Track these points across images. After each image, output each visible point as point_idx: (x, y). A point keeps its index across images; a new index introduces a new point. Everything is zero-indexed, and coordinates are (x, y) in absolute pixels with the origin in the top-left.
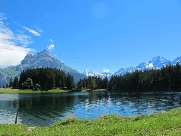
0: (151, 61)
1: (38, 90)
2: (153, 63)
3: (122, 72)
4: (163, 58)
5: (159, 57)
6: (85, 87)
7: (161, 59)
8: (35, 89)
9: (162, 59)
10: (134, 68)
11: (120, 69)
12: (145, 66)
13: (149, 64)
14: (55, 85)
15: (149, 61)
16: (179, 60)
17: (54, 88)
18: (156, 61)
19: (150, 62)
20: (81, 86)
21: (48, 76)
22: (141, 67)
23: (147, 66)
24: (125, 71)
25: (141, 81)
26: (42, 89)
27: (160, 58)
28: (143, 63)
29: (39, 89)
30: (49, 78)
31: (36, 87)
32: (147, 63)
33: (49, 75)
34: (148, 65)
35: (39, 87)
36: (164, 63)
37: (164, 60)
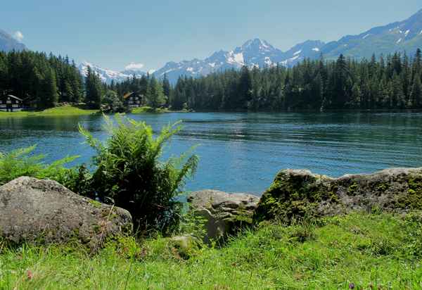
0: (240, 48)
1: (14, 110)
2: (243, 54)
3: (171, 70)
4: (267, 44)
5: (258, 39)
6: (138, 102)
7: (261, 45)
8: (7, 108)
9: (264, 45)
10: (201, 61)
11: (168, 63)
12: (225, 60)
13: (235, 55)
14: (57, 98)
15: (234, 49)
16: (300, 51)
17: (57, 104)
18: (251, 49)
19: (237, 51)
20: (128, 99)
21: (38, 75)
22: (217, 60)
23: (230, 60)
24: (180, 68)
25: (256, 91)
26: (26, 106)
27: (259, 43)
28: (222, 52)
29: (17, 106)
30: (42, 78)
31: (9, 102)
32: (231, 53)
33: (40, 71)
34: (233, 57)
35: (17, 102)
36: (267, 54)
37: (268, 49)
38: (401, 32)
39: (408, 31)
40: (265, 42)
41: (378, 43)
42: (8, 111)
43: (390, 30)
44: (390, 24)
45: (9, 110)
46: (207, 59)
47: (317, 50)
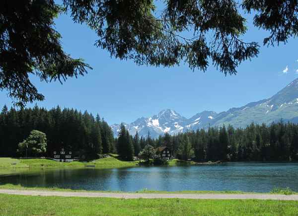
0: (156, 116)
1: (67, 160)
2: (159, 120)
5: (169, 110)
7: (172, 114)
8: (60, 159)
9: (174, 114)
12: (145, 124)
13: (153, 121)
15: (152, 116)
16: (199, 119)
17: (101, 155)
18: (164, 116)
19: (154, 118)
22: (139, 124)
23: (149, 124)
27: (171, 112)
28: (143, 118)
29: (69, 156)
31: (63, 153)
32: (150, 119)
34: (151, 122)
35: (70, 153)
36: (176, 120)
37: (176, 116)
38: (268, 106)
39: (272, 106)
40: (175, 112)
41: (254, 113)
42: (61, 161)
43: (261, 105)
44: (261, 101)
45: (63, 160)
46: (132, 123)
47: (211, 117)
